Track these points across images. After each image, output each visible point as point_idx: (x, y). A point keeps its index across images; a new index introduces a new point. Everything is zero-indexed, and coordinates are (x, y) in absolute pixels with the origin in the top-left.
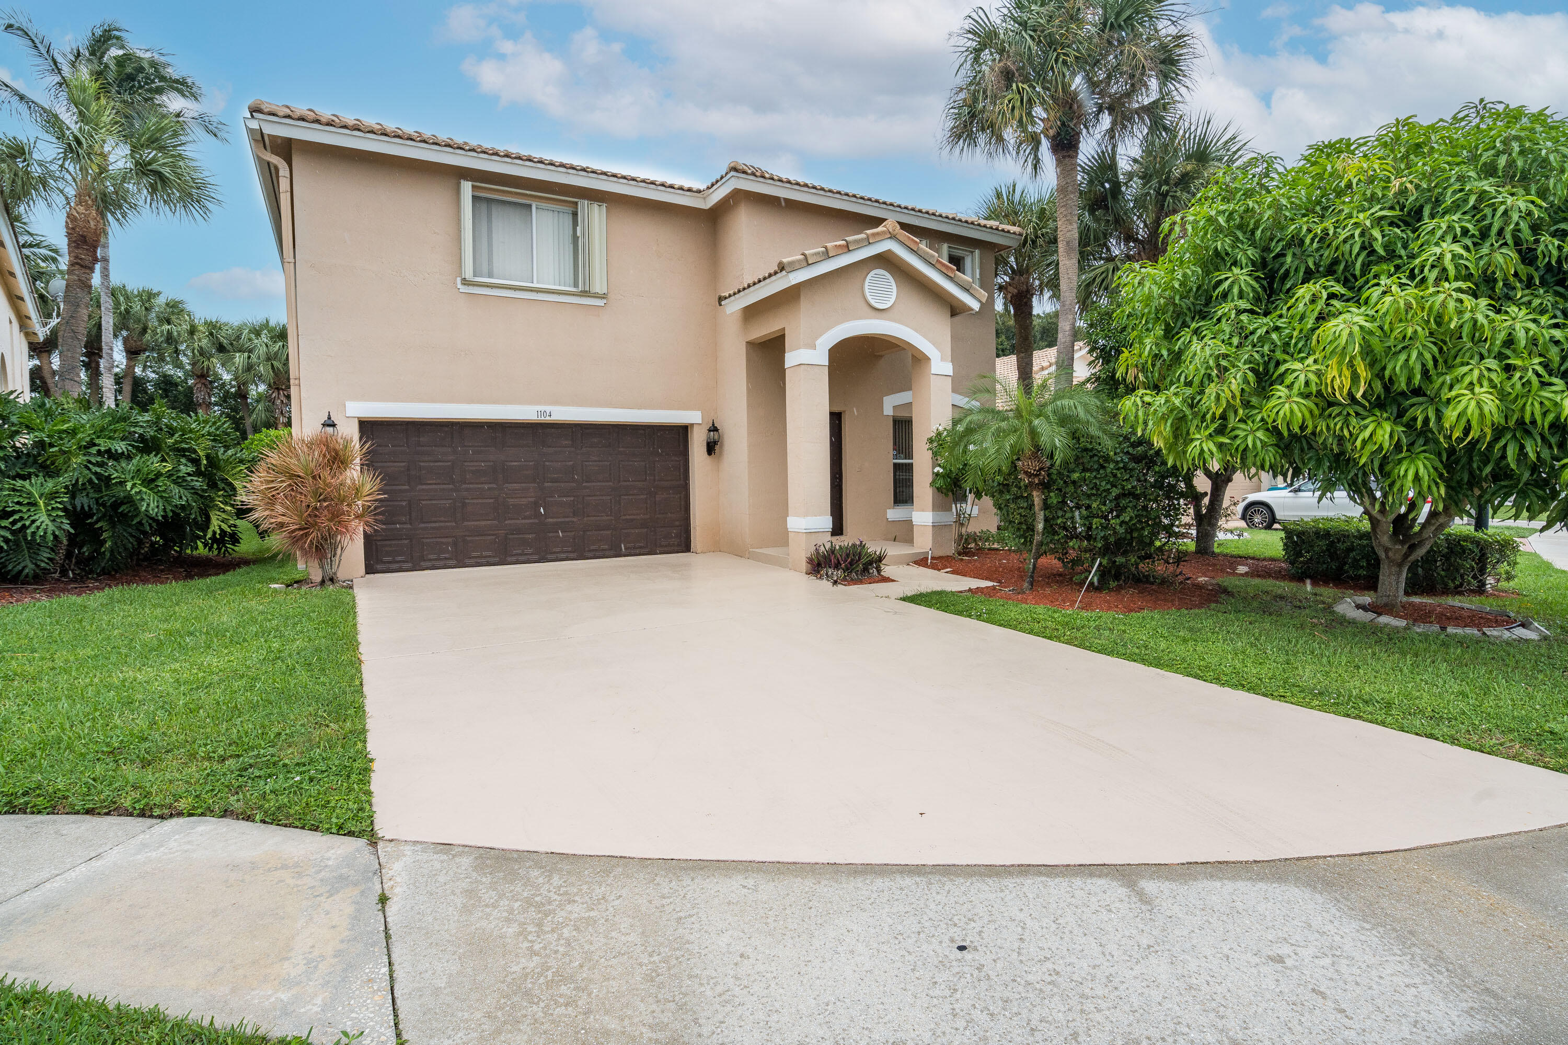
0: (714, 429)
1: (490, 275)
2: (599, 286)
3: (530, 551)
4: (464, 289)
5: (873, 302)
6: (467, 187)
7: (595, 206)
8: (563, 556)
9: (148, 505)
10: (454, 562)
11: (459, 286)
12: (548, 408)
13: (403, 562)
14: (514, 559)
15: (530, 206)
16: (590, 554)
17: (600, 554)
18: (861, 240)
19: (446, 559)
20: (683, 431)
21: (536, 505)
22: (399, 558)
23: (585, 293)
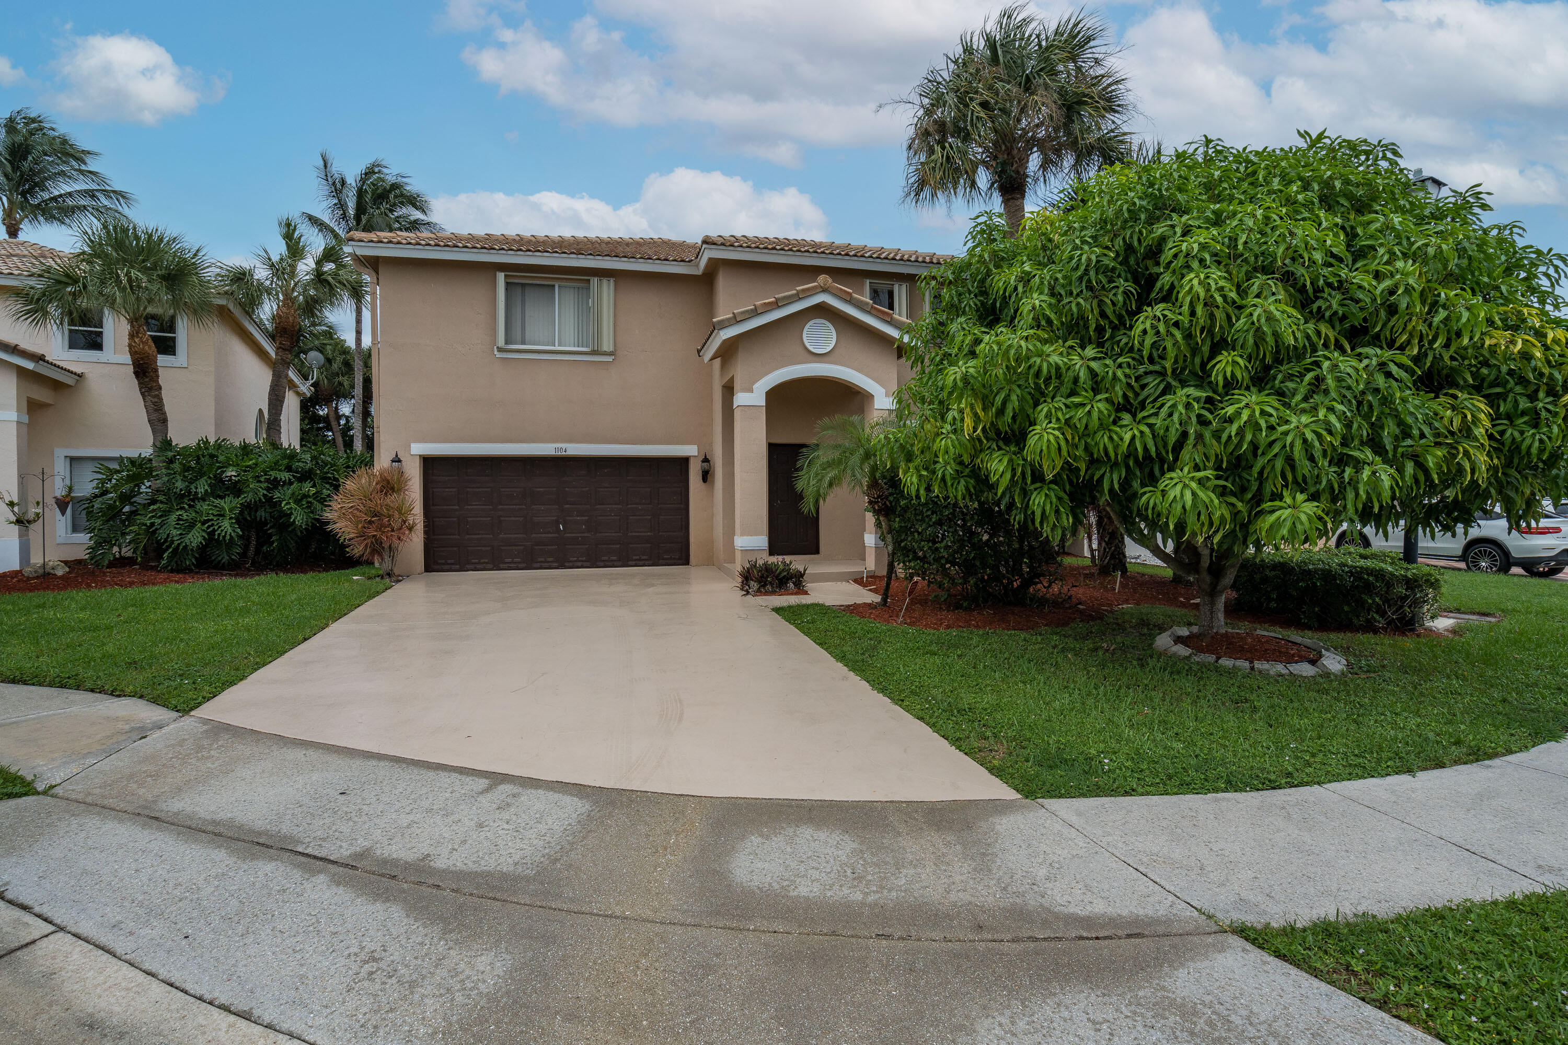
0: (706, 460)
1: (523, 343)
2: (607, 346)
3: (551, 559)
4: (498, 355)
5: (811, 348)
6: (501, 277)
7: (605, 281)
8: (579, 564)
9: (296, 518)
10: (491, 566)
11: (496, 352)
12: (564, 446)
13: (452, 564)
14: (538, 565)
15: (554, 286)
16: (602, 564)
17: (610, 564)
18: (792, 296)
19: (484, 563)
20: (684, 462)
21: (557, 523)
22: (449, 561)
23: (594, 353)
